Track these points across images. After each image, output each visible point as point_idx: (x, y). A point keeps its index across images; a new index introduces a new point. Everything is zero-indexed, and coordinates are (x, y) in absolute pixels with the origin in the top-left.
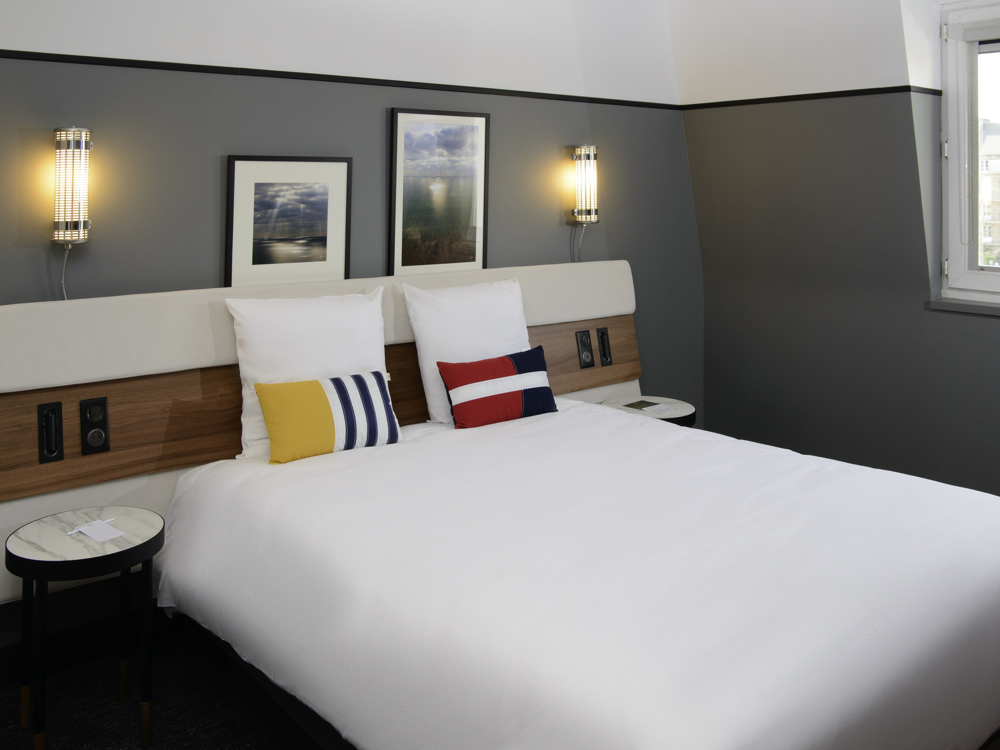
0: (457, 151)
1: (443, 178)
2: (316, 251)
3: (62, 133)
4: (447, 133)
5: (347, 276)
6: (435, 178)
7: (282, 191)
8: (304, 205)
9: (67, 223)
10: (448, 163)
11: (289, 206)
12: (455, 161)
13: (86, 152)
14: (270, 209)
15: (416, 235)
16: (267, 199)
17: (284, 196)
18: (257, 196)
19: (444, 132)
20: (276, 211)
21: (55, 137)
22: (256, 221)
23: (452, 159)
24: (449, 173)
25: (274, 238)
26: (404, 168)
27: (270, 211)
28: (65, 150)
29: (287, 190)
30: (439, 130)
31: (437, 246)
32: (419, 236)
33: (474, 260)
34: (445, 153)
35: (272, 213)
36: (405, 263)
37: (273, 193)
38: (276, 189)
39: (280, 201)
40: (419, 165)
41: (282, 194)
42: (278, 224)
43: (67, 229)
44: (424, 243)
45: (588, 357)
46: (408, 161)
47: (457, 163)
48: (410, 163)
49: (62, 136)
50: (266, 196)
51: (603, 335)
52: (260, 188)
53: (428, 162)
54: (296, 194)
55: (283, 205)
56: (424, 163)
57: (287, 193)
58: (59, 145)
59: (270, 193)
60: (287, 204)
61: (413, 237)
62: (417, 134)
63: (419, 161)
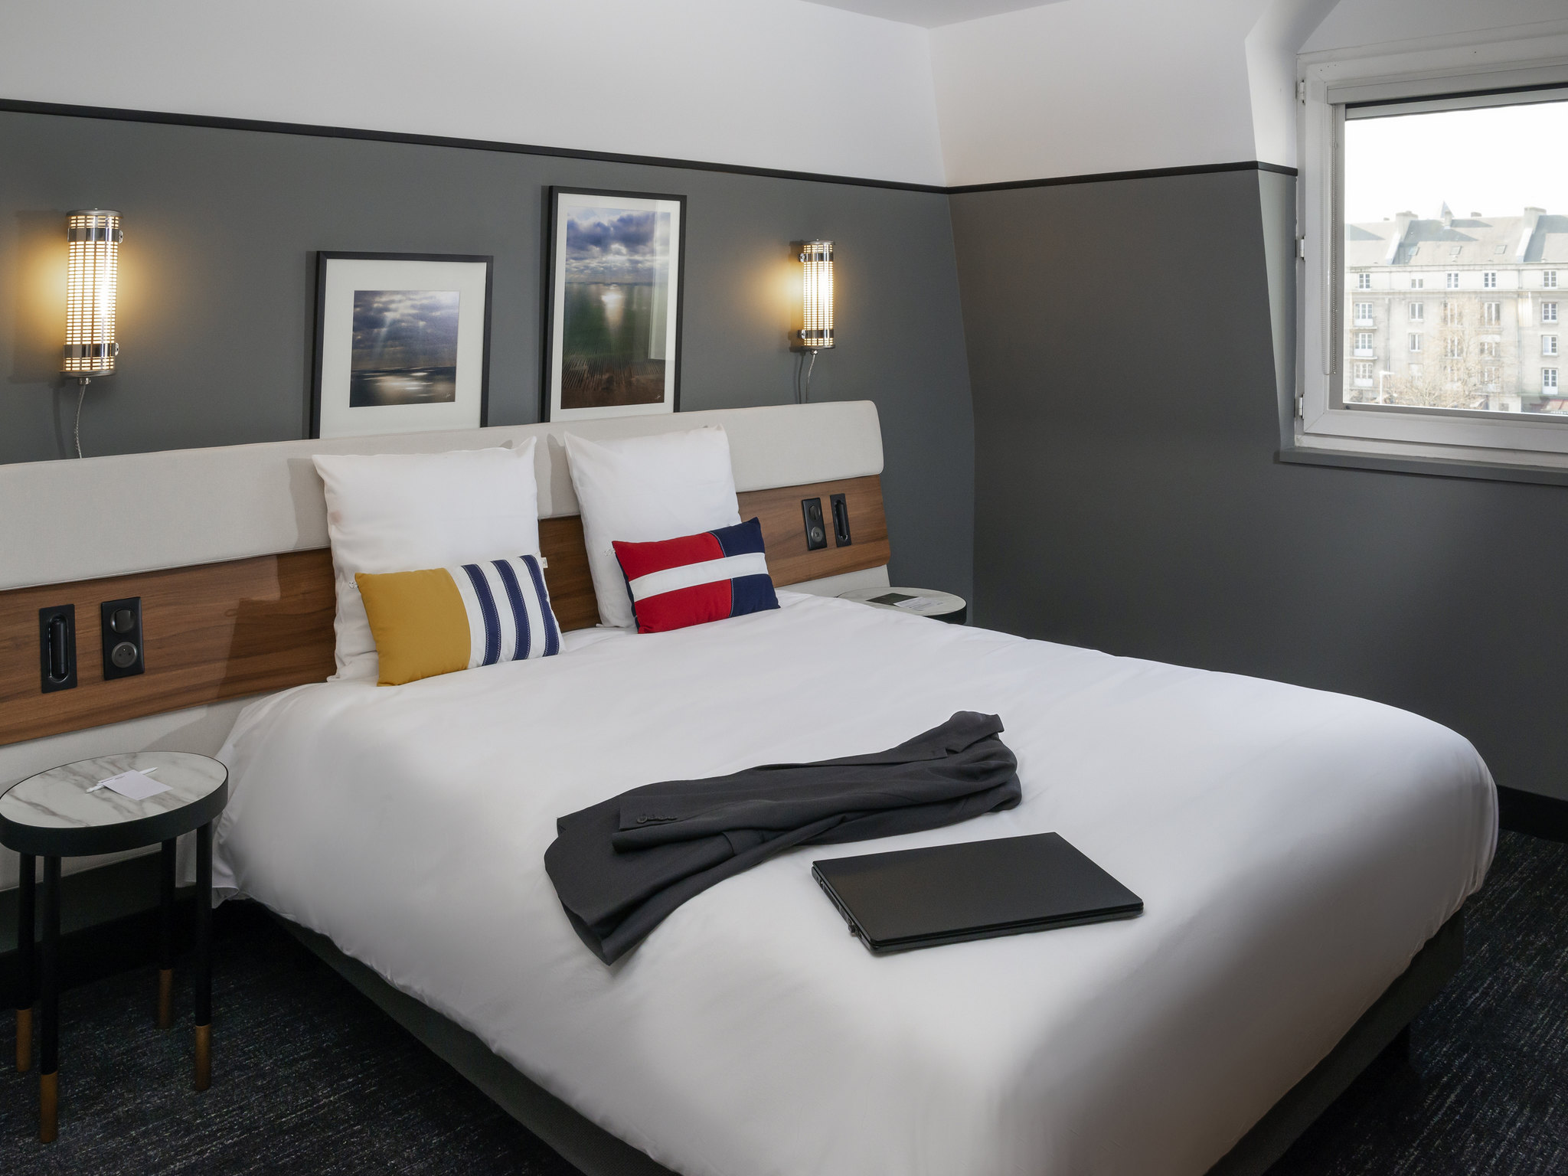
0: (641, 248)
1: (619, 284)
2: (441, 387)
3: (79, 217)
4: (626, 221)
5: (484, 422)
6: (609, 285)
7: (392, 302)
8: (424, 323)
9: (84, 347)
10: (627, 264)
11: (403, 324)
12: (637, 262)
13: (114, 245)
14: (376, 327)
15: (583, 366)
16: (372, 314)
17: (395, 310)
18: (358, 309)
19: (622, 220)
20: (384, 330)
21: (68, 223)
22: (356, 344)
23: (632, 258)
24: (629, 278)
25: (381, 369)
26: (566, 271)
27: (376, 330)
28: (83, 243)
29: (400, 301)
30: (615, 218)
31: (610, 381)
32: (585, 367)
33: (662, 400)
34: (624, 250)
35: (378, 333)
36: (566, 404)
37: (381, 305)
38: (384, 299)
39: (389, 316)
40: (587, 267)
41: (393, 306)
42: (386, 349)
43: (84, 355)
44: (593, 376)
45: (818, 535)
46: (572, 261)
47: (640, 265)
48: (575, 263)
49: (79, 222)
50: (370, 309)
51: (839, 503)
52: (362, 298)
53: (599, 263)
54: (413, 307)
55: (395, 322)
56: (594, 264)
57: (401, 305)
58: (74, 235)
59: (375, 305)
60: (399, 321)
61: (577, 368)
62: (585, 224)
63: (587, 261)
